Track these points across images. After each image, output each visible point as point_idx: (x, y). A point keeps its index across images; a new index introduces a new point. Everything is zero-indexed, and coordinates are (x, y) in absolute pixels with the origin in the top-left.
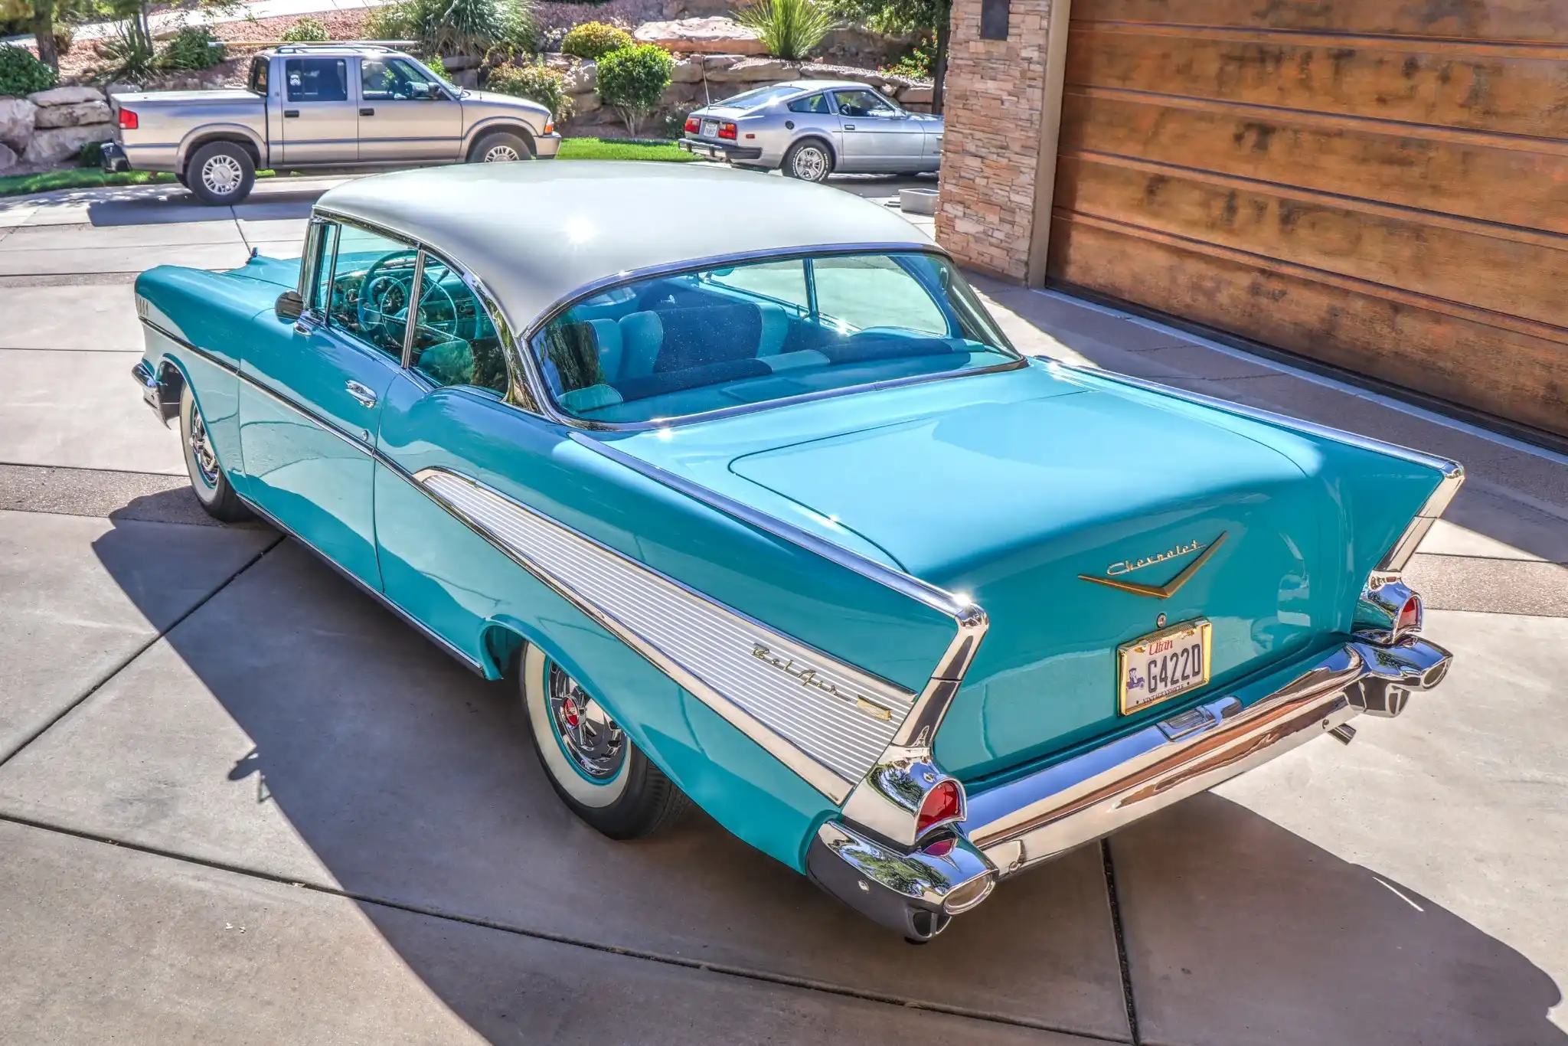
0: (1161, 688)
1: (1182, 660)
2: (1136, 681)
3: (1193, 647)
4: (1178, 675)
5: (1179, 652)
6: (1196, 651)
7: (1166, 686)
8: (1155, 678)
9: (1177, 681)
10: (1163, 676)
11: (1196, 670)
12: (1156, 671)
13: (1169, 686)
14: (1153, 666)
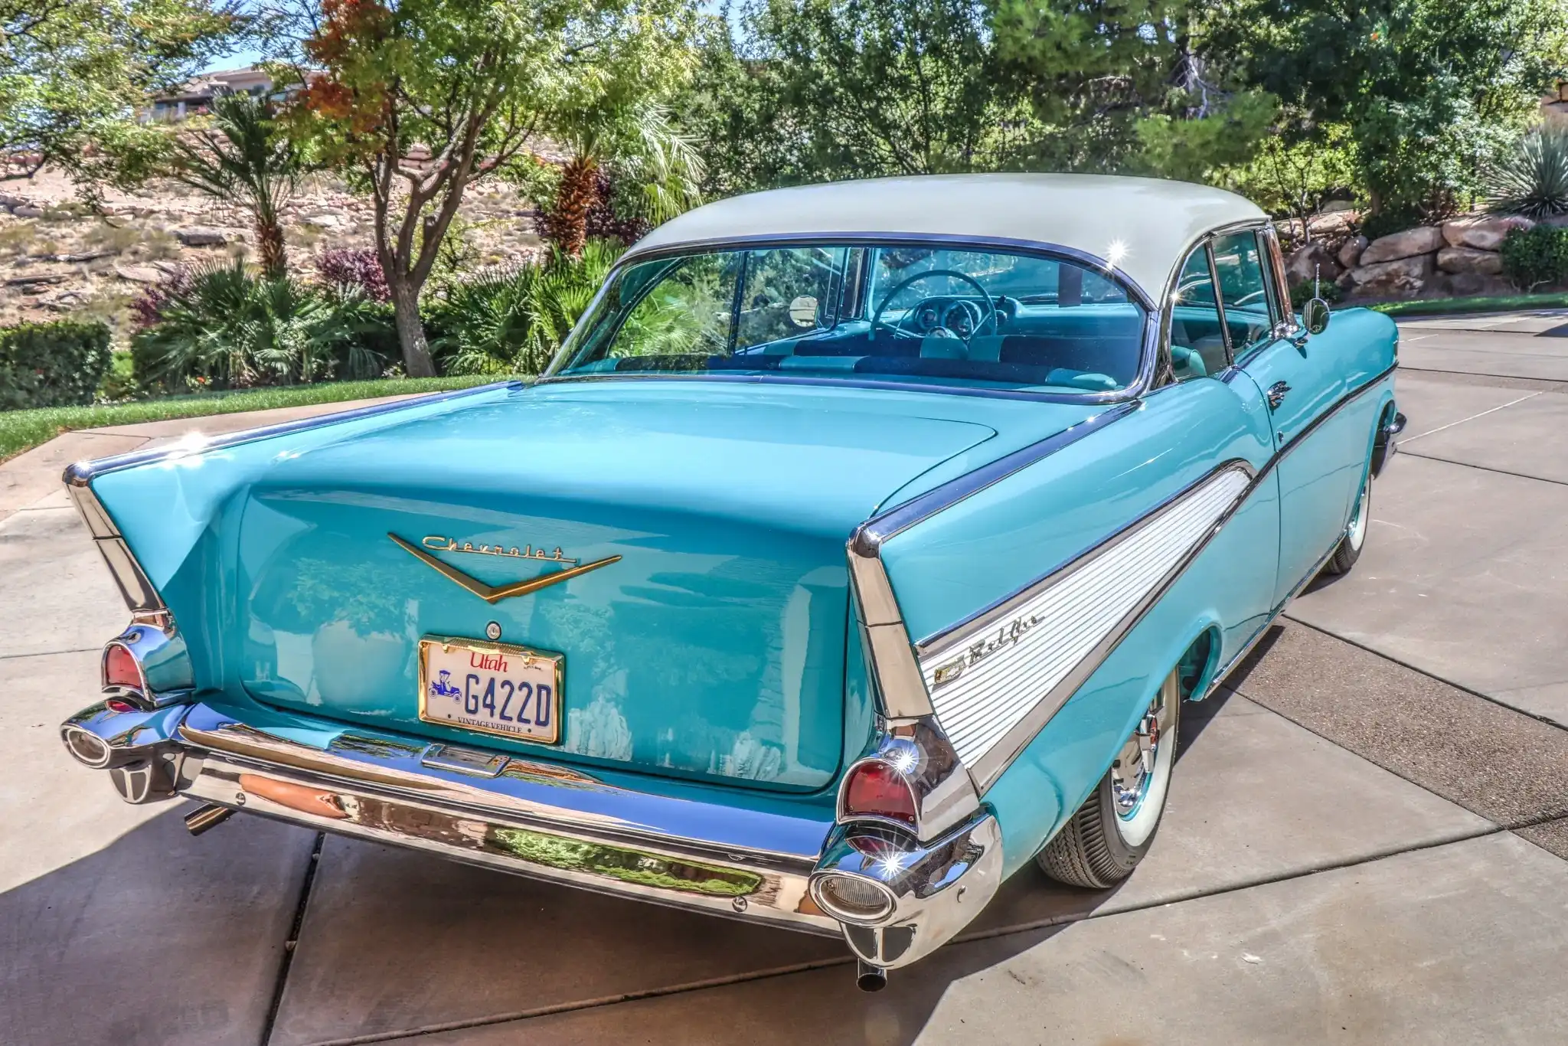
0: (483, 715)
1: (519, 696)
2: (449, 689)
3: (540, 687)
4: (512, 710)
5: (516, 685)
6: (544, 692)
7: (492, 715)
8: (475, 697)
9: (510, 719)
10: (488, 701)
11: (542, 719)
12: (479, 689)
13: (496, 719)
14: (472, 681)
